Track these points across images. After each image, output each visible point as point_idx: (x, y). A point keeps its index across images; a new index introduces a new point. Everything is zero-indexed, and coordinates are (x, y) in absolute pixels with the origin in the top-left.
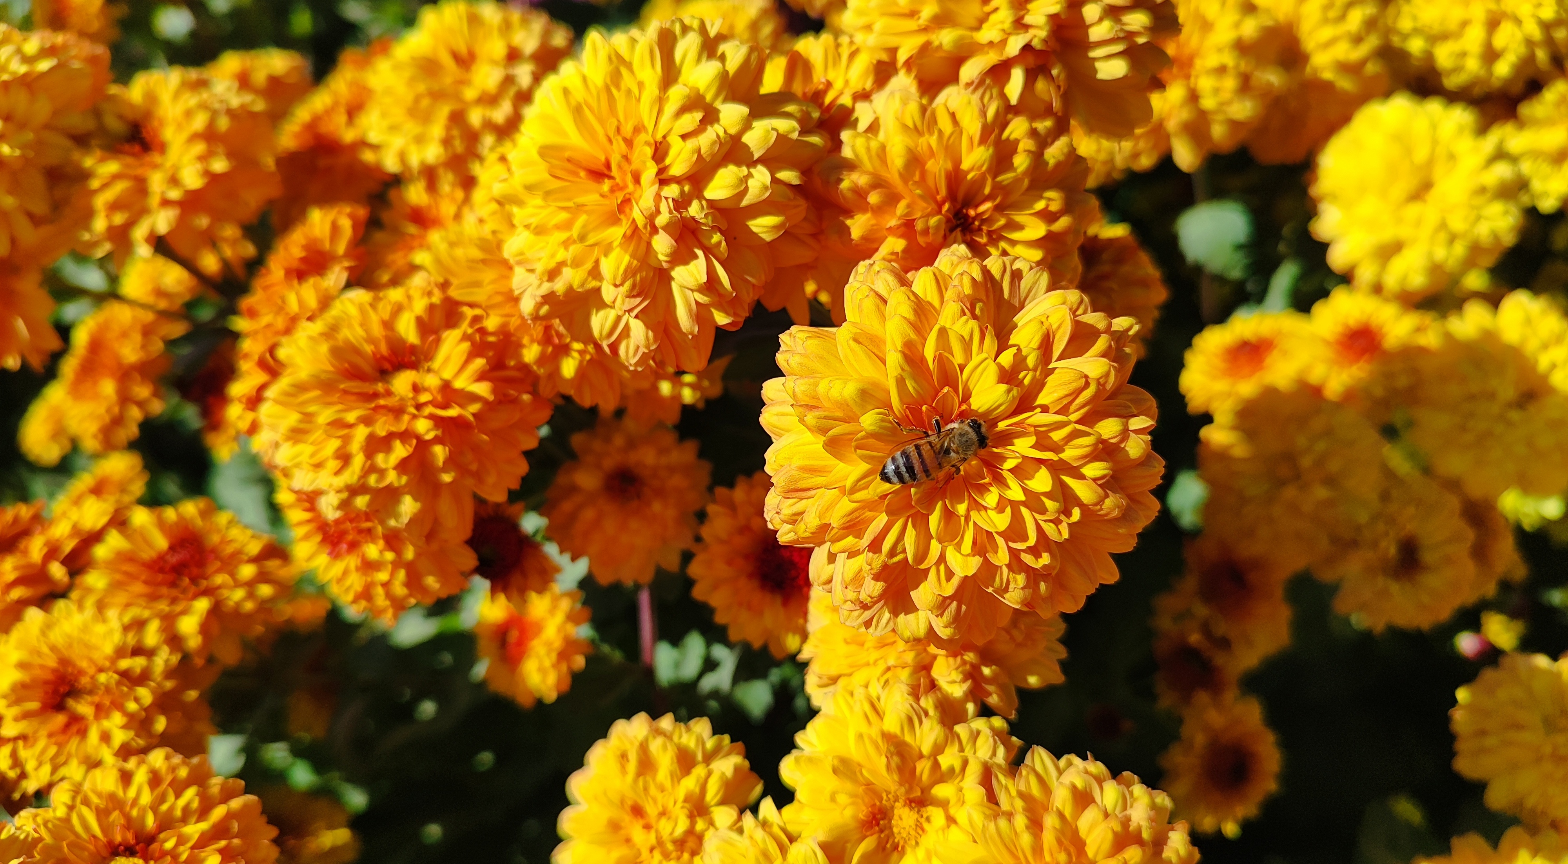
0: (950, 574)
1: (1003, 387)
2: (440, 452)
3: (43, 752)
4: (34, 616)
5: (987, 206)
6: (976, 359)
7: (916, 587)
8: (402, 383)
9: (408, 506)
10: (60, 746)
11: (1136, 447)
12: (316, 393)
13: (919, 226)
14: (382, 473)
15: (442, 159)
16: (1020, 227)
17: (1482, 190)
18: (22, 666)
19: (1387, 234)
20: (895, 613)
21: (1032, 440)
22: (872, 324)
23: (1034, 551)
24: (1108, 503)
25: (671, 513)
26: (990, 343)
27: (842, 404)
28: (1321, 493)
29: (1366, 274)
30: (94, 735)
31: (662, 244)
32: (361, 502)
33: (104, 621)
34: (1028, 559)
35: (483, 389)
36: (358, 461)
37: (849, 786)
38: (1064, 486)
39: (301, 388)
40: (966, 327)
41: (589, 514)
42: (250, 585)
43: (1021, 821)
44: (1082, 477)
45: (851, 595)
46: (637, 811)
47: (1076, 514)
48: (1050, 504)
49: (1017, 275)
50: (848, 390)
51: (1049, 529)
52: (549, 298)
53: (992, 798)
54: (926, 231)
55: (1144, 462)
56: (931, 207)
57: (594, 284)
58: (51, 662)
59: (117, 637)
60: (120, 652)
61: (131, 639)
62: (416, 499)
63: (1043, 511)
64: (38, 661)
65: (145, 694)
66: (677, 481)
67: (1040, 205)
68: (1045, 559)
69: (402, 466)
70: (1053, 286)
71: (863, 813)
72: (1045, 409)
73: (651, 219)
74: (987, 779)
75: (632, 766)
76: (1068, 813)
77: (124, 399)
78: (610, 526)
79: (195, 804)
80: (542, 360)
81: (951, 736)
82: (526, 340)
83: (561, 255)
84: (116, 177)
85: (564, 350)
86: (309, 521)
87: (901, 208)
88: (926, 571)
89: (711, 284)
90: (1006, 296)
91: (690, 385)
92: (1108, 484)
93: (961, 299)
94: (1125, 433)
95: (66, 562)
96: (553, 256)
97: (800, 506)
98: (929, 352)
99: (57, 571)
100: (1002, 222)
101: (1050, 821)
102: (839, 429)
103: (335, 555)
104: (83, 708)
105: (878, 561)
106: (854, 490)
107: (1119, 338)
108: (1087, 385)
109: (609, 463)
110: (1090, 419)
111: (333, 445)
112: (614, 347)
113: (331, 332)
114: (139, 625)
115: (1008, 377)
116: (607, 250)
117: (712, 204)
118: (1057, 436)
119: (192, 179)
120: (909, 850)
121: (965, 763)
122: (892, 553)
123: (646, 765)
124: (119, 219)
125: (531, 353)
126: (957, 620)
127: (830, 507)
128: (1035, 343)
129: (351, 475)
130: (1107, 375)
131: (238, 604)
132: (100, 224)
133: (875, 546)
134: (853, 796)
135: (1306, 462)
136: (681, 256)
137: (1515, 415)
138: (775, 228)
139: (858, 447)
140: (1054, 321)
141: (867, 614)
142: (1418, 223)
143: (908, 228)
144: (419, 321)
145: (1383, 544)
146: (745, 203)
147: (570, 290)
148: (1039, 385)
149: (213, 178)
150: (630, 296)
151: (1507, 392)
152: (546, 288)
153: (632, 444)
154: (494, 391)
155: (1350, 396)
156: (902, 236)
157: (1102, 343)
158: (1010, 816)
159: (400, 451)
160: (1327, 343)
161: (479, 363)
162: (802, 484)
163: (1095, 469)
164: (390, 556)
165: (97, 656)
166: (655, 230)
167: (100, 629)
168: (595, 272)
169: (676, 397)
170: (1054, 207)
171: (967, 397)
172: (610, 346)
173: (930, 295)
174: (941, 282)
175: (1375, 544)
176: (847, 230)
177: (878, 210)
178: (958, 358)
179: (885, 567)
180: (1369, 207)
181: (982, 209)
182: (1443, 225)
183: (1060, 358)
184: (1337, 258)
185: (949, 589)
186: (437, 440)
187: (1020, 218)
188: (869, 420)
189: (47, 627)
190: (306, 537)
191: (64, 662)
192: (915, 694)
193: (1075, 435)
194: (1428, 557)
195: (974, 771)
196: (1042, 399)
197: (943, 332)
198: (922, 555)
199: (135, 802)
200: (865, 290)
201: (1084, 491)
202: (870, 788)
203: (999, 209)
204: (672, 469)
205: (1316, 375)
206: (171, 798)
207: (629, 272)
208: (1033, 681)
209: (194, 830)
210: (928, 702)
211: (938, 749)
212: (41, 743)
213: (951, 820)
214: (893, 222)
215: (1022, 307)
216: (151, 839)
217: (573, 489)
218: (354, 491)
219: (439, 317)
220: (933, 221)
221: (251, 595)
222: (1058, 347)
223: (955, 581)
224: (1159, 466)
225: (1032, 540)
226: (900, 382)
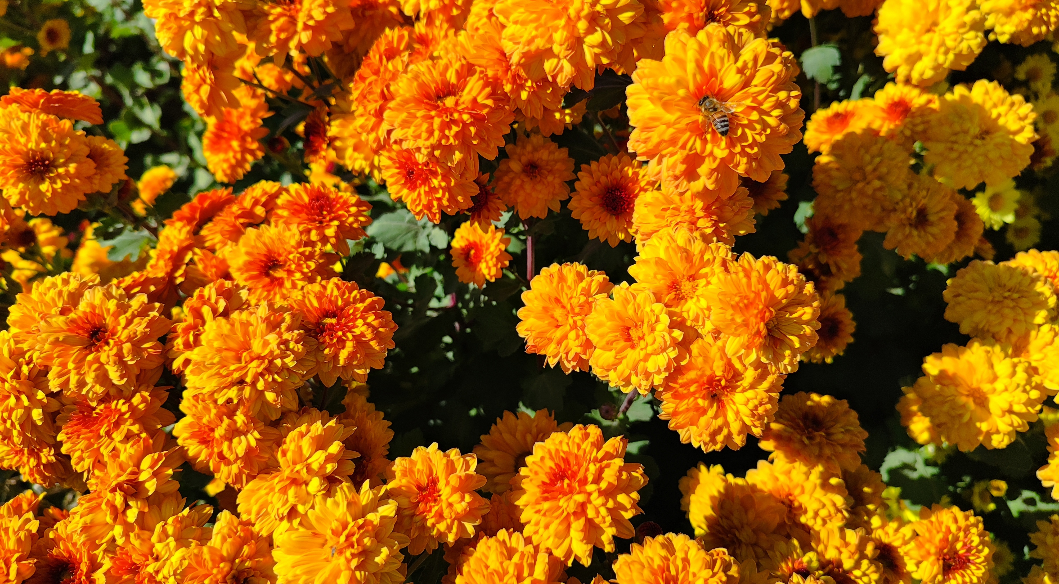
0: (715, 159)
1: (739, 75)
2: (473, 129)
3: (260, 295)
4: (251, 231)
5: (723, 9)
6: (726, 65)
7: (699, 166)
8: (449, 102)
9: (458, 156)
10: (269, 291)
11: (793, 104)
12: (413, 104)
13: (695, 16)
14: (448, 138)
15: (438, 7)
16: (737, 20)
17: (963, 25)
18: (248, 253)
19: (913, 49)
20: (689, 181)
21: (750, 99)
22: (680, 54)
23: (751, 146)
24: (782, 126)
25: (557, 181)
26: (732, 57)
27: (669, 87)
28: (877, 183)
29: (902, 73)
30: (288, 284)
31: (582, 26)
32: (437, 153)
33: (289, 230)
34: (748, 150)
35: (489, 102)
36: (437, 133)
37: (662, 271)
38: (763, 120)
39: (406, 102)
40: (723, 52)
41: (518, 182)
42: (356, 215)
43: (741, 275)
44: (771, 116)
45: (671, 173)
46: (558, 301)
47: (768, 131)
48: (758, 127)
49: (740, 35)
50: (673, 80)
51: (757, 137)
52: (525, 55)
53: (727, 270)
54: (698, 18)
55: (796, 112)
56: (699, 9)
57: (549, 46)
58: (264, 250)
59: (297, 237)
60: (299, 244)
61: (304, 238)
62: (461, 153)
63: (754, 129)
64: (256, 251)
65: (312, 265)
66: (558, 166)
67: (747, 9)
68: (756, 149)
69: (456, 136)
70: (756, 36)
71: (669, 283)
72: (756, 86)
73: (578, 13)
74: (724, 264)
75: (555, 280)
76: (761, 272)
77: (244, 150)
78: (528, 187)
79: (358, 296)
80: (512, 91)
81: (707, 248)
82: (504, 82)
83: (534, 33)
84: (280, 15)
85: (522, 87)
86: (398, 173)
87: (686, 9)
88: (705, 157)
89: (603, 44)
90: (736, 42)
91: (568, 114)
92: (782, 119)
93: (719, 40)
94: (789, 98)
95: (264, 205)
96: (530, 33)
97: (650, 134)
98: (706, 64)
99: (260, 211)
100: (730, 17)
101: (754, 275)
102: (667, 98)
103: (413, 188)
104: (280, 274)
105: (685, 153)
106: (674, 124)
107: (786, 59)
108: (773, 75)
109: (524, 159)
110: (775, 90)
111: (425, 126)
112: (554, 77)
113: (416, 77)
114: (308, 231)
115: (740, 71)
116: (556, 29)
117: (604, 6)
118: (761, 98)
119: (318, 15)
120: (689, 299)
121: (714, 258)
122: (691, 150)
123: (562, 278)
124: (283, 36)
125: (508, 88)
126: (717, 180)
127: (664, 132)
128: (752, 58)
129: (433, 140)
130: (782, 71)
131: (351, 224)
132: (273, 39)
133: (683, 147)
134: (664, 275)
135: (869, 168)
136: (590, 31)
137: (978, 142)
138: (632, 17)
139: (676, 105)
140: (759, 50)
141: (677, 182)
142: (930, 43)
143: (690, 17)
144: (457, 71)
145: (910, 210)
146: (618, 6)
147: (538, 49)
148: (753, 76)
149: (329, 16)
150: (567, 50)
151: (975, 130)
152: (526, 49)
153: (535, 150)
154: (494, 103)
155: (891, 136)
156: (686, 21)
157: (779, 59)
158: (736, 273)
159: (455, 129)
160: (883, 110)
161: (488, 90)
162: (651, 125)
163: (776, 112)
164: (443, 184)
165: (288, 247)
166: (579, 18)
167: (288, 234)
168: (550, 40)
169: (562, 121)
170: (753, 10)
171: (721, 83)
172: (552, 77)
173: (705, 42)
174: (709, 36)
175: (904, 211)
176: (662, 20)
177: (676, 10)
178: (718, 65)
179: (688, 156)
180: (904, 35)
181: (720, 11)
182: (943, 44)
183: (762, 66)
184: (887, 65)
185: (714, 166)
186: (472, 124)
187: (738, 15)
188: (682, 92)
189: (259, 236)
190: (396, 183)
191: (269, 251)
192: (691, 230)
193: (768, 97)
194: (932, 218)
195: (718, 261)
196: (755, 82)
197: (712, 54)
198: (703, 150)
199: (331, 295)
200: (676, 40)
201: (771, 121)
202: (671, 273)
203: (728, 11)
204: (556, 161)
205: (876, 126)
206: (347, 295)
207: (567, 39)
208: (742, 232)
209: (360, 306)
210: (697, 234)
211: (702, 253)
212: (259, 291)
213: (709, 283)
214: (683, 15)
215: (743, 47)
216: (342, 309)
217: (509, 170)
218: (433, 147)
219: (465, 69)
220: (701, 14)
221: (356, 220)
222: (760, 62)
223: (718, 161)
224: (803, 114)
225: (750, 140)
226: (694, 76)
